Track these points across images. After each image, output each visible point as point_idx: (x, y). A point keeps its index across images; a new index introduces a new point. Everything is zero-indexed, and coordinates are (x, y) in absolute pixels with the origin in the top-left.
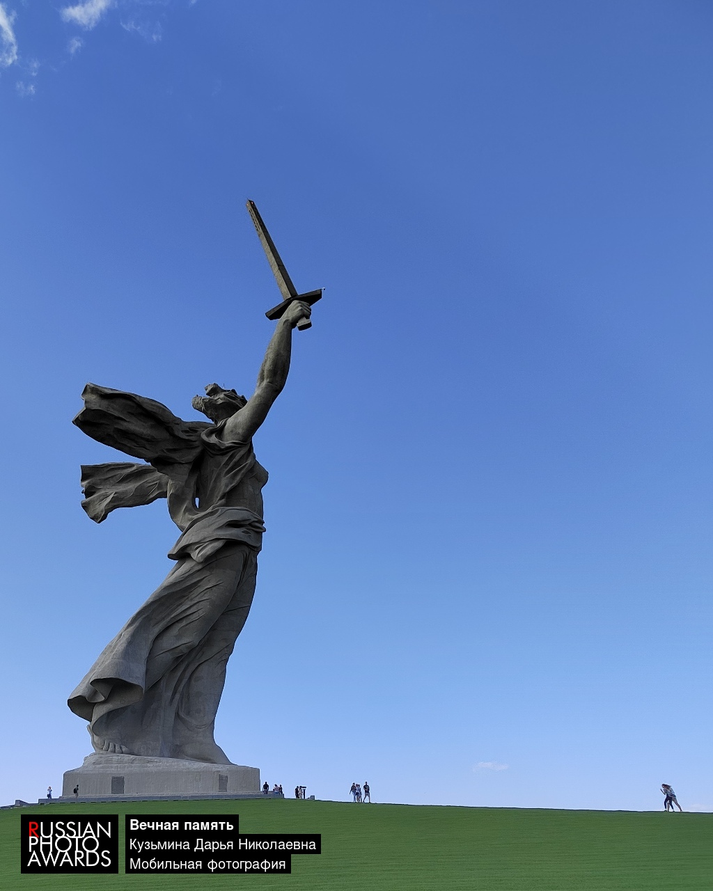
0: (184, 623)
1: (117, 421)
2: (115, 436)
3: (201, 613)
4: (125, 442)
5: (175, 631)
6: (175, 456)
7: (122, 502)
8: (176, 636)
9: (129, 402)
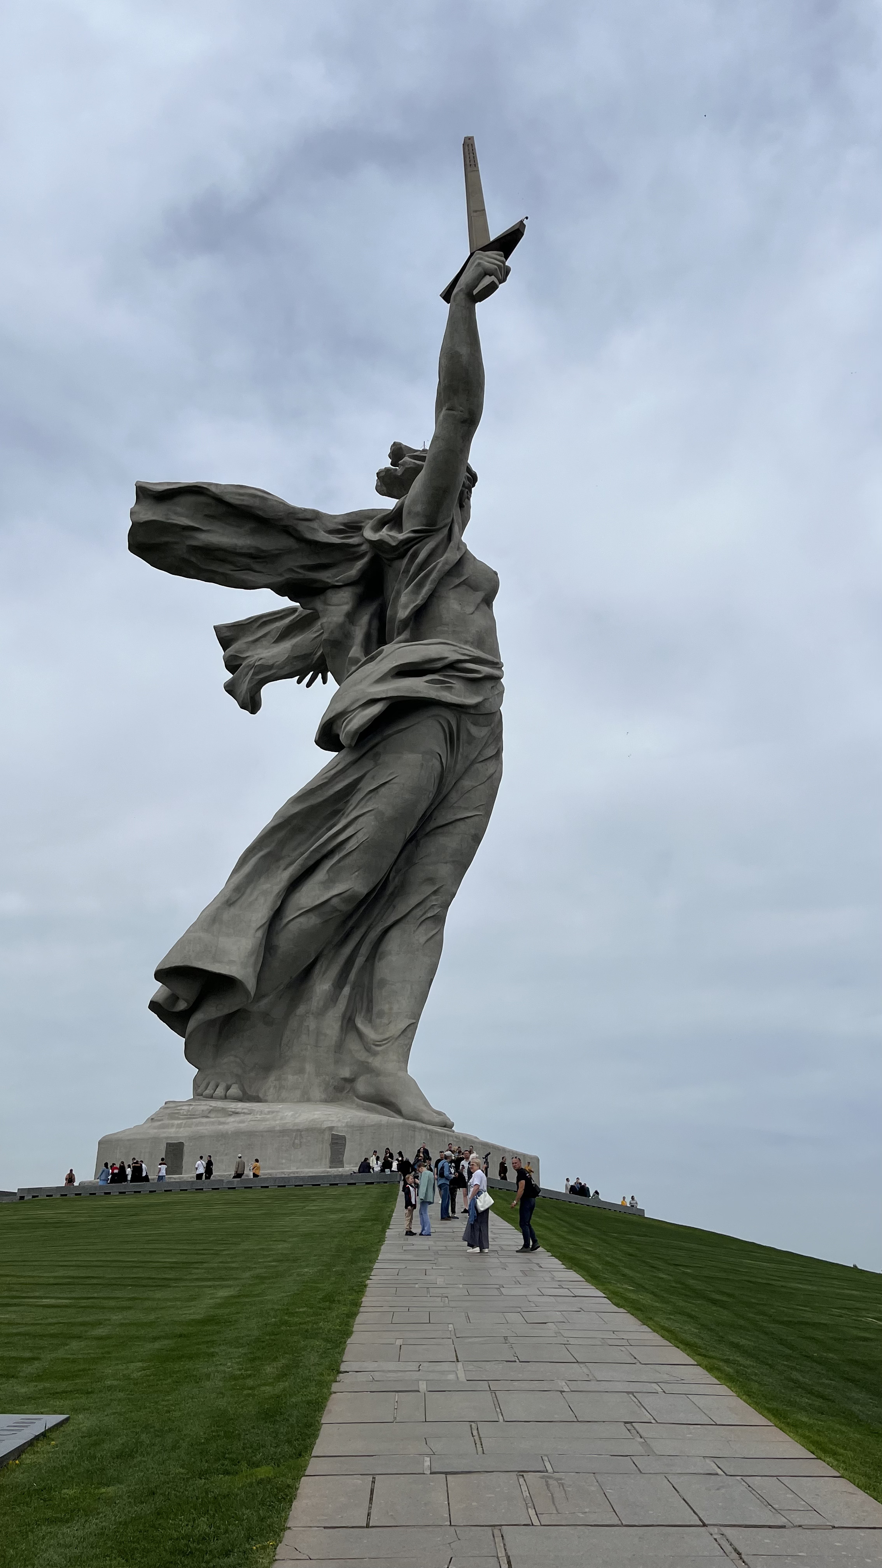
0: (336, 858)
1: (187, 533)
2: (193, 559)
3: (361, 837)
4: (214, 567)
5: (321, 875)
6: (325, 576)
7: (272, 672)
8: (323, 883)
9: (202, 499)
